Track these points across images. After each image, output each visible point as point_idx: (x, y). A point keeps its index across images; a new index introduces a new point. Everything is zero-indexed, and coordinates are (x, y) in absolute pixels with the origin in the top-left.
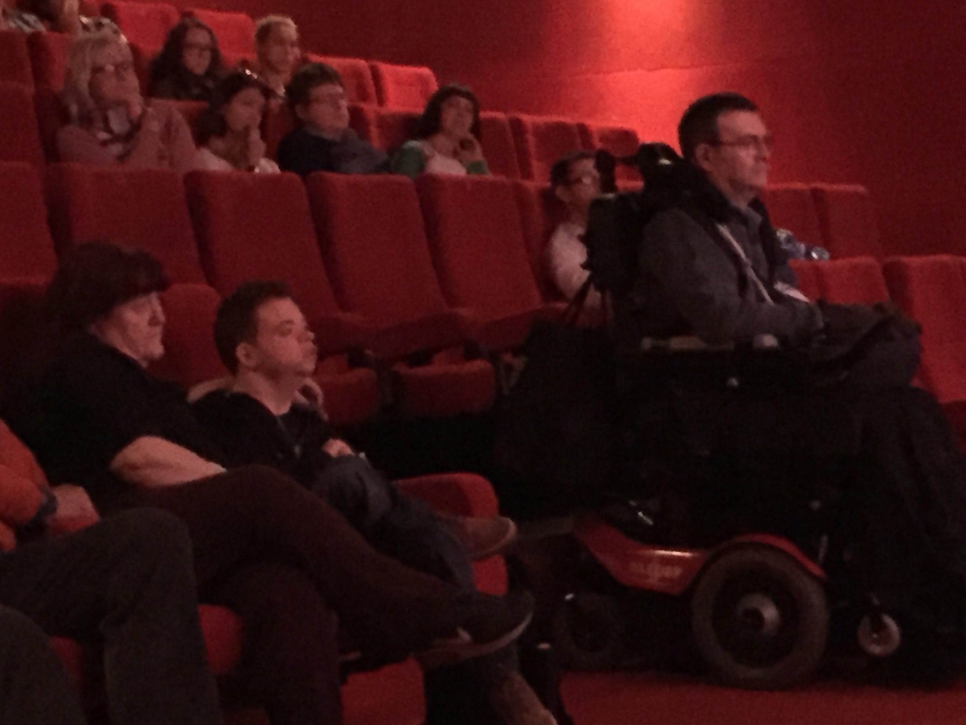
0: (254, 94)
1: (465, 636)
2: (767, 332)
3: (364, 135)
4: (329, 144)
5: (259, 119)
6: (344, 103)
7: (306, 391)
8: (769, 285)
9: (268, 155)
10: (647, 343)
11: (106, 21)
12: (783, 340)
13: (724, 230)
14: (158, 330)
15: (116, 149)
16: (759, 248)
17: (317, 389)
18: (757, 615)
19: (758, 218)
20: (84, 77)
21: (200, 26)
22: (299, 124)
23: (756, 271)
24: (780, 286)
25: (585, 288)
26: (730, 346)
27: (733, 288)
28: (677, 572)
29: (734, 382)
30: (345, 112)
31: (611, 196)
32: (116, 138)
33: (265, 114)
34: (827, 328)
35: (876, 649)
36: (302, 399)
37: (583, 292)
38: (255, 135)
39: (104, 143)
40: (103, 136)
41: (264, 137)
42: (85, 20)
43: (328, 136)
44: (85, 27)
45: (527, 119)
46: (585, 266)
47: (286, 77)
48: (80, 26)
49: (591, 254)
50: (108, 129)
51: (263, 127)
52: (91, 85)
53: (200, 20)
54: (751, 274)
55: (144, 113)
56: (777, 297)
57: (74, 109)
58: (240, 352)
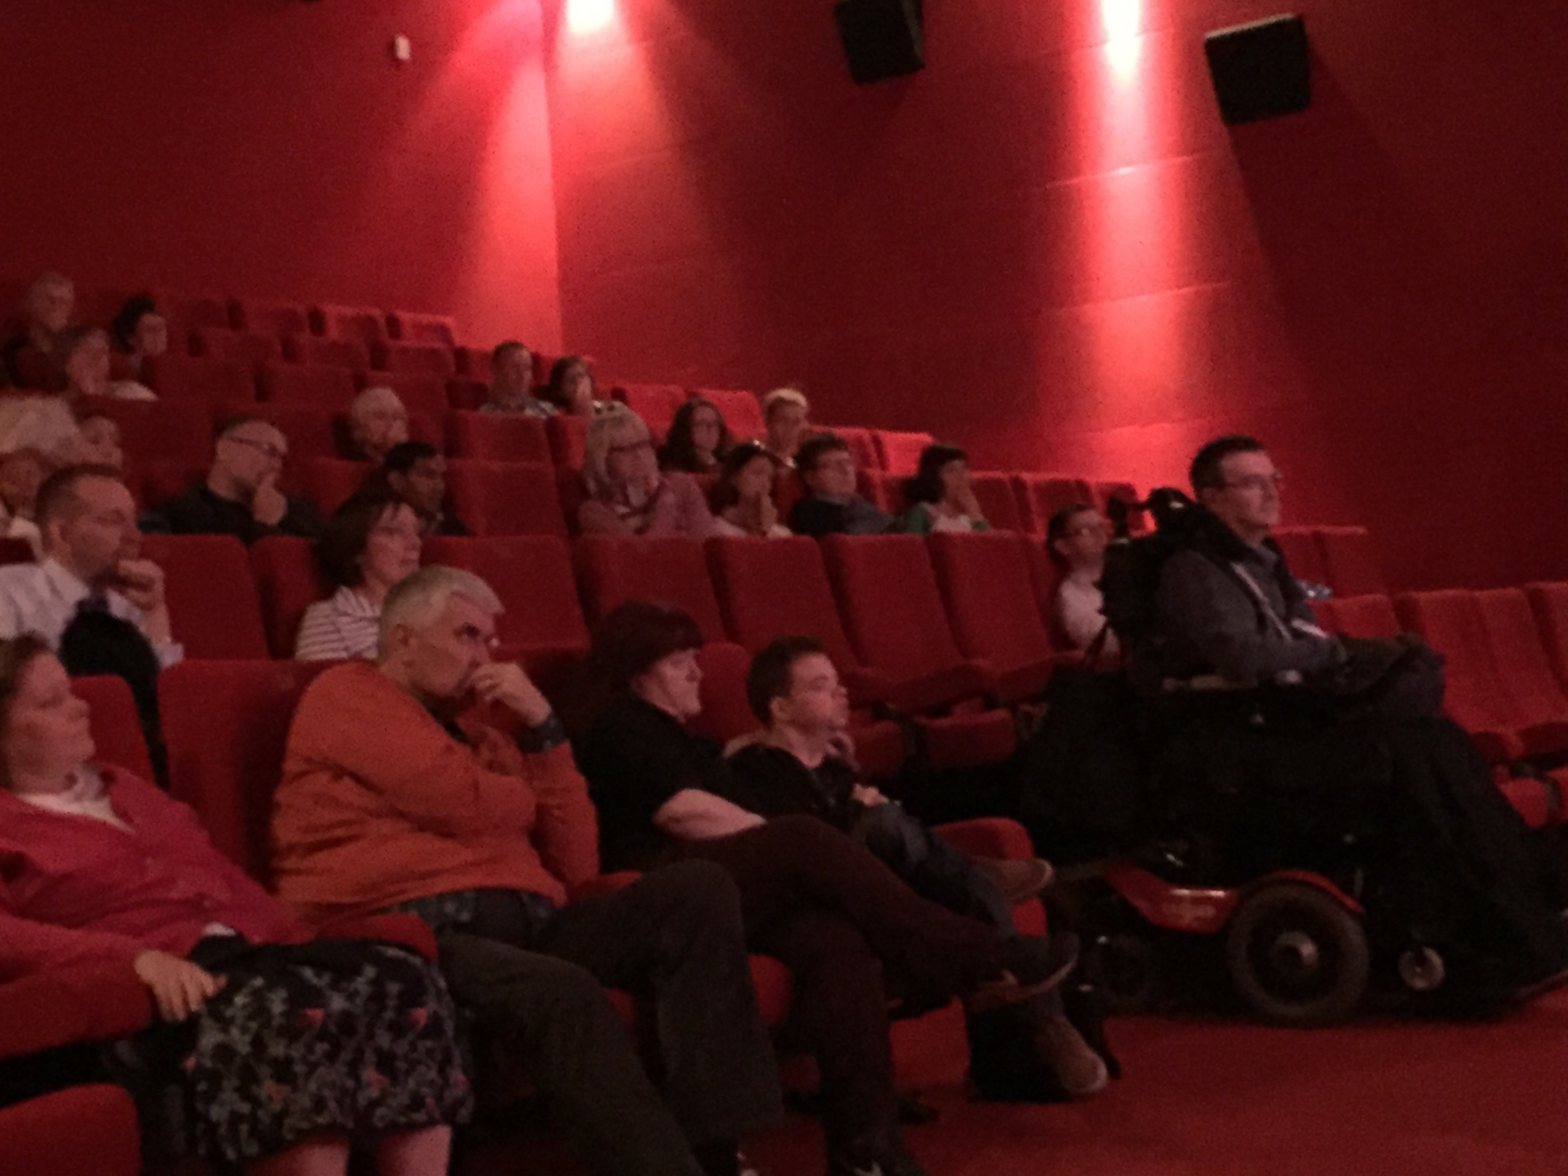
0: (763, 463)
1: (1011, 979)
2: (1289, 668)
3: (871, 499)
4: (840, 507)
5: (768, 486)
6: (851, 470)
7: (838, 744)
8: (1286, 620)
9: (780, 521)
10: (1169, 684)
11: (617, 404)
12: (1306, 674)
13: (1240, 569)
14: (695, 685)
15: (634, 522)
16: (1276, 588)
17: (847, 739)
18: (1295, 952)
19: (1271, 556)
20: (601, 456)
21: (705, 404)
22: (808, 490)
23: (1273, 608)
24: (1298, 624)
25: (1103, 633)
26: (1255, 683)
27: (1251, 625)
28: (1209, 911)
29: (1259, 719)
30: (852, 477)
31: (1124, 541)
32: (635, 512)
33: (775, 480)
34: (1350, 662)
35: (1420, 984)
36: (833, 751)
37: (1100, 638)
38: (767, 502)
39: (623, 517)
40: (622, 510)
41: (776, 503)
42: (598, 404)
43: (837, 501)
44: (598, 411)
45: (1027, 477)
46: (1102, 612)
47: (793, 449)
48: (593, 410)
49: (1107, 599)
50: (626, 502)
51: (773, 494)
52: (608, 461)
53: (705, 399)
54: (1270, 613)
55: (661, 487)
56: (1298, 635)
57: (592, 486)
58: (775, 704)
